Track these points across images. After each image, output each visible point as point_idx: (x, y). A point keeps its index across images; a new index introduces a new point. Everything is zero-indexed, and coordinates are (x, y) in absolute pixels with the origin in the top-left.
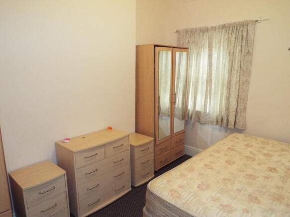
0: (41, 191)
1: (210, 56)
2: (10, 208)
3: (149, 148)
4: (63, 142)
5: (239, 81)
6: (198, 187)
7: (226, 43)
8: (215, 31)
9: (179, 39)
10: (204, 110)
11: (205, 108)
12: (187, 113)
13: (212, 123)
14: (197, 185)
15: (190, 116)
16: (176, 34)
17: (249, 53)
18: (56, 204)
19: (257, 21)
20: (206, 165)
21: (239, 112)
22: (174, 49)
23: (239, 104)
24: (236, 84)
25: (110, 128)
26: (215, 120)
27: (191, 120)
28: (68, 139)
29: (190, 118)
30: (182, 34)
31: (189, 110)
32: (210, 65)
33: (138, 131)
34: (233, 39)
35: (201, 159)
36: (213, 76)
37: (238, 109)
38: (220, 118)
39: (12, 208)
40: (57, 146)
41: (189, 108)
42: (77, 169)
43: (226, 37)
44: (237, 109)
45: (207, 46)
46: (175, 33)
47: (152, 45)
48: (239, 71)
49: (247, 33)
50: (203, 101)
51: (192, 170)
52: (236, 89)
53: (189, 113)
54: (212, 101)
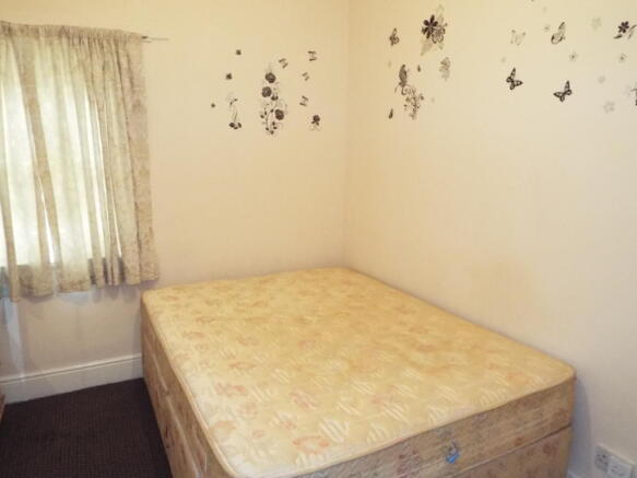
1: (32, 106)
5: (133, 171)
7: (79, 76)
8: (38, 38)
10: (42, 257)
11: (42, 251)
13: (78, 285)
17: (138, 106)
19: (144, 37)
21: (143, 242)
23: (140, 225)
24: (126, 179)
26: (88, 278)
32: (36, 130)
34: (98, 70)
36: (51, 163)
37: (142, 237)
38: (99, 268)
43: (75, 62)
44: (138, 235)
45: (17, 79)
48: (127, 147)
49: (129, 62)
50: (34, 233)
52: (127, 188)
54: (62, 230)
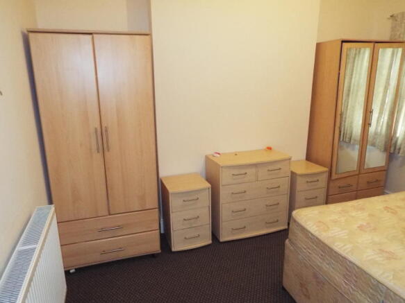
0: (185, 199)
2: (157, 206)
3: (318, 180)
4: (214, 156)
6: (358, 227)
9: (393, 29)
12: (393, 142)
14: (358, 225)
15: (398, 147)
16: (391, 21)
18: (198, 217)
20: (386, 208)
22: (376, 44)
25: (270, 148)
27: (399, 153)
28: (219, 154)
29: (397, 151)
30: (399, 20)
31: (398, 138)
33: (309, 158)
35: (385, 201)
39: (159, 208)
40: (207, 159)
41: (398, 135)
42: (223, 186)
46: (389, 19)
47: (338, 40)
51: (362, 209)
53: (396, 142)
